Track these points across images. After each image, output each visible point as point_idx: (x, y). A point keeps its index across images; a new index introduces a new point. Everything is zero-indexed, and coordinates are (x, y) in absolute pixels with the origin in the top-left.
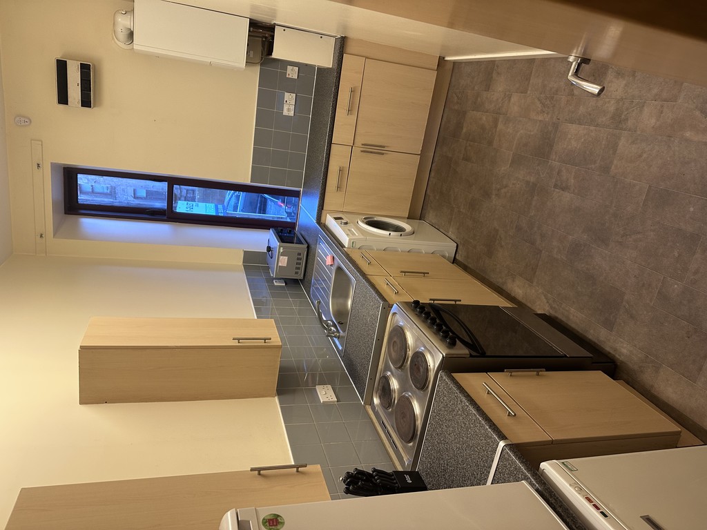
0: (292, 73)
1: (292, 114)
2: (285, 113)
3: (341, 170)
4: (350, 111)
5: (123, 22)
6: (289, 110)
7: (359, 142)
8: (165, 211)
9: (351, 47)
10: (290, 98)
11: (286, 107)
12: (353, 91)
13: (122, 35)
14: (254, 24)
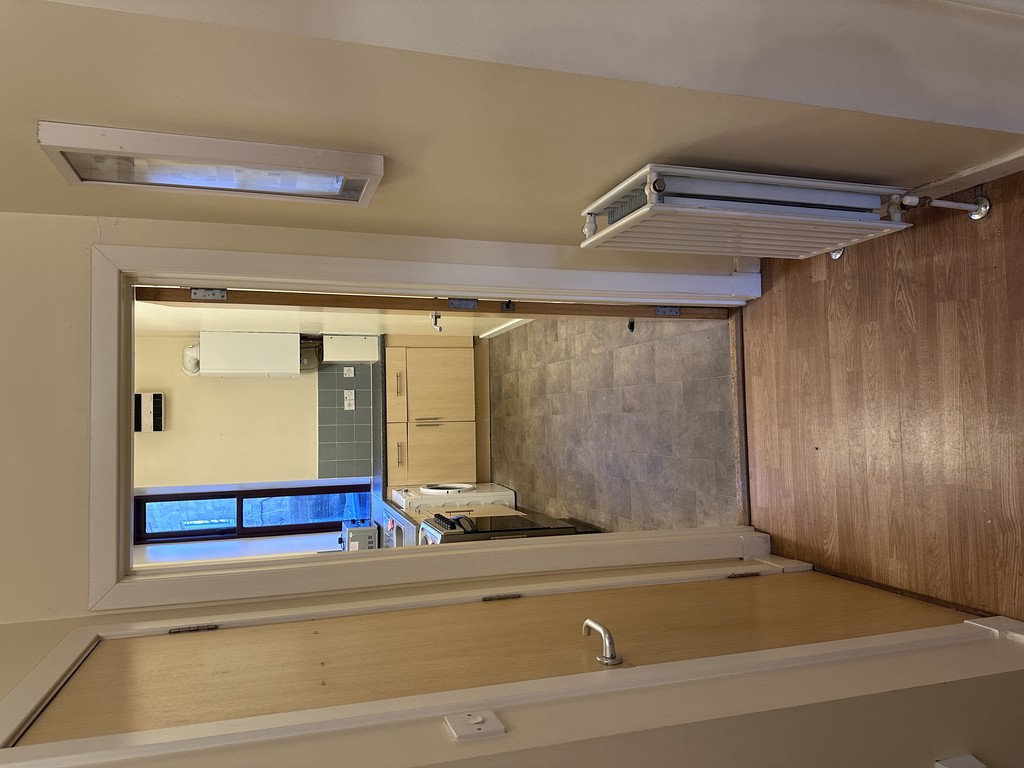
0: (349, 373)
1: (353, 408)
2: (346, 408)
3: (399, 446)
4: (399, 393)
5: (191, 354)
6: (349, 405)
7: (412, 418)
8: (234, 528)
9: (390, 342)
10: (349, 396)
11: (346, 403)
12: (398, 376)
13: (190, 365)
14: (304, 338)
